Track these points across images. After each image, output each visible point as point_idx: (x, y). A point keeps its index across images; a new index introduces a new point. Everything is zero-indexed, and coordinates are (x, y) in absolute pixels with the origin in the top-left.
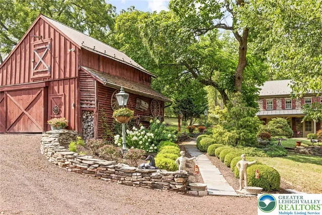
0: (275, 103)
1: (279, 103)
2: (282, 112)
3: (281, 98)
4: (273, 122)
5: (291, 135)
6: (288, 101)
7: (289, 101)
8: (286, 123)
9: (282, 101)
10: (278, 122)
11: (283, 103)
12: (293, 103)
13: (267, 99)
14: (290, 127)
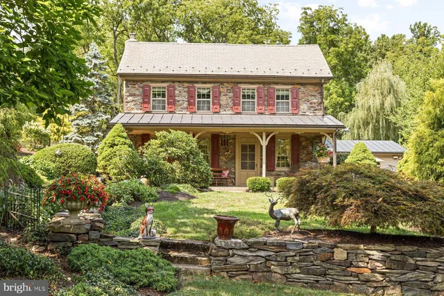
0: (172, 96)
1: (181, 94)
2: (187, 119)
3: (186, 85)
4: (158, 141)
5: (206, 181)
6: (203, 92)
7: (205, 92)
8: (195, 145)
9: (189, 92)
10: (171, 143)
11: (191, 96)
12: (215, 97)
13: (153, 85)
14: (206, 158)
